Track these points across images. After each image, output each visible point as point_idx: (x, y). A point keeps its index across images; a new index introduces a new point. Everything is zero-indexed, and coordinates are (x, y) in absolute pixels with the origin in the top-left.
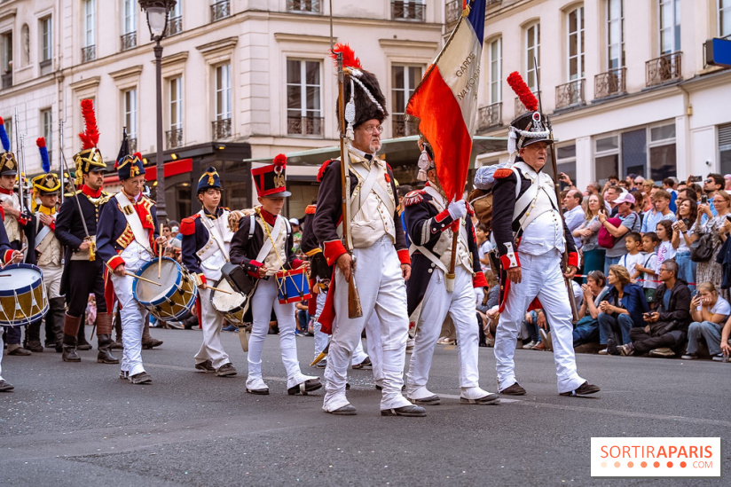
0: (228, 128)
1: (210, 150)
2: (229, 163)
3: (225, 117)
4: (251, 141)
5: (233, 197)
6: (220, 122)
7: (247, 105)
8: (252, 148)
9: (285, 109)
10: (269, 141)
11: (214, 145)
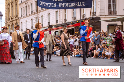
0: (95, 14)
1: (92, 19)
2: (96, 21)
3: (95, 11)
4: (101, 16)
5: (97, 29)
6: (94, 12)
7: (99, 9)
8: (101, 18)
9: (108, 9)
10: (105, 16)
11: (92, 18)
